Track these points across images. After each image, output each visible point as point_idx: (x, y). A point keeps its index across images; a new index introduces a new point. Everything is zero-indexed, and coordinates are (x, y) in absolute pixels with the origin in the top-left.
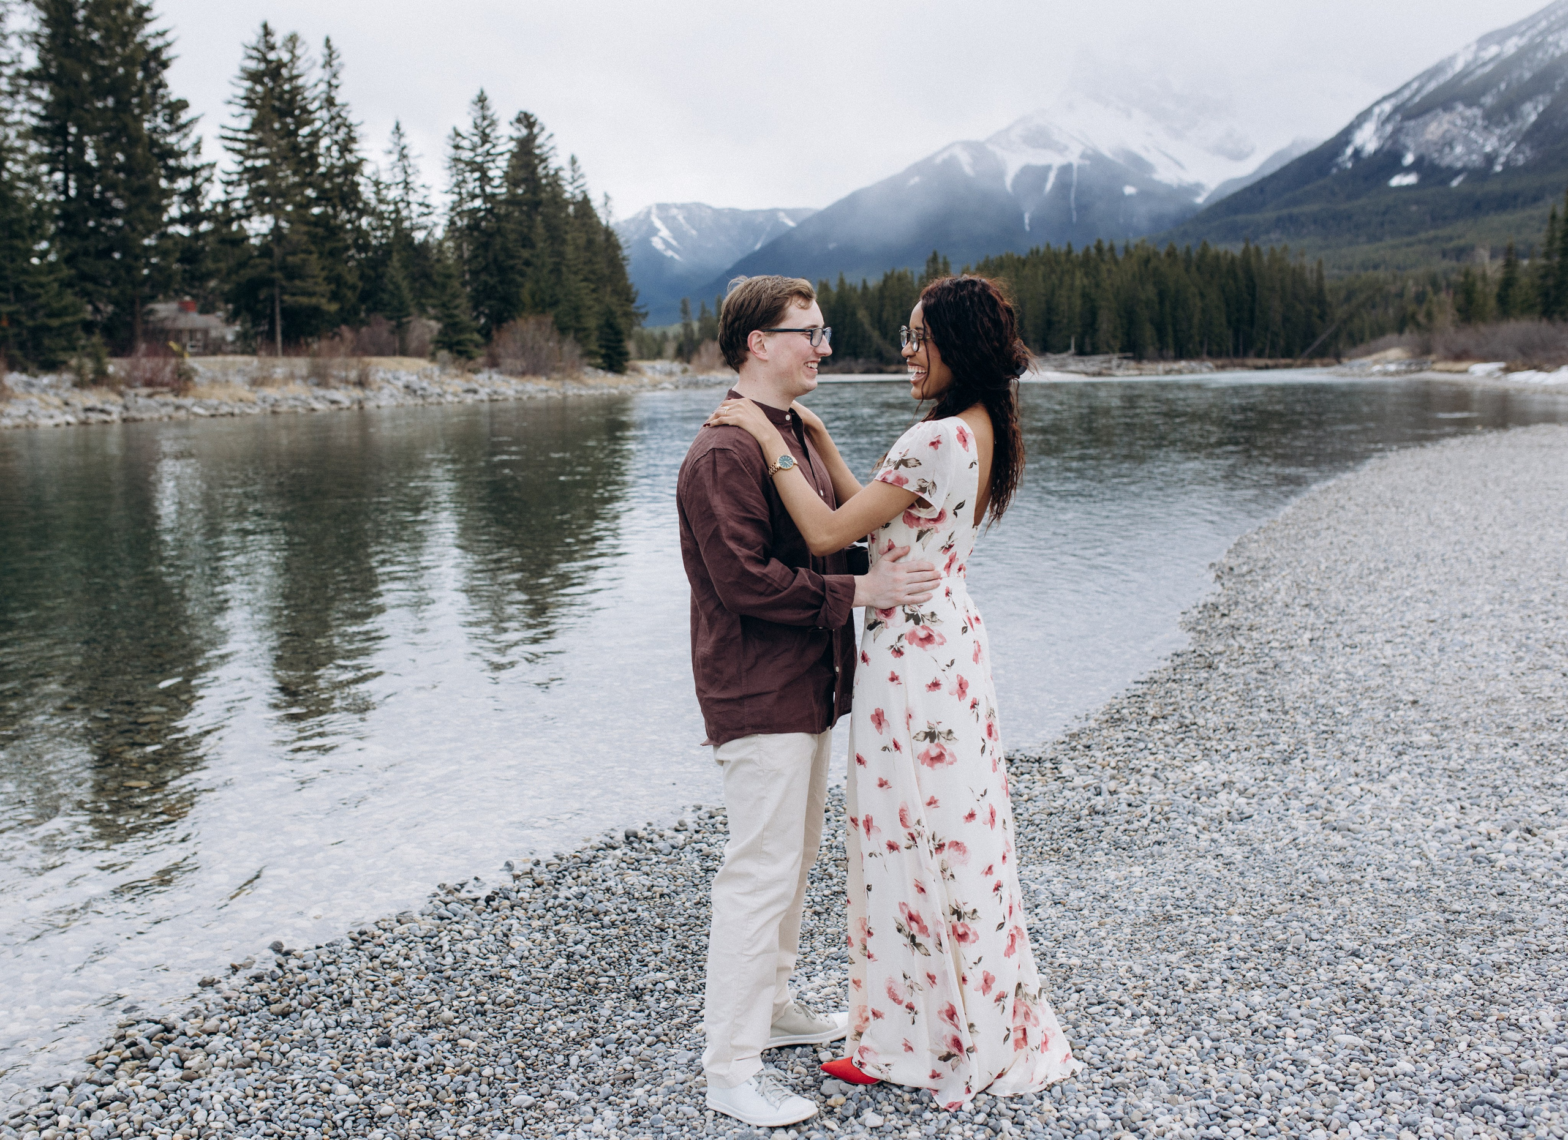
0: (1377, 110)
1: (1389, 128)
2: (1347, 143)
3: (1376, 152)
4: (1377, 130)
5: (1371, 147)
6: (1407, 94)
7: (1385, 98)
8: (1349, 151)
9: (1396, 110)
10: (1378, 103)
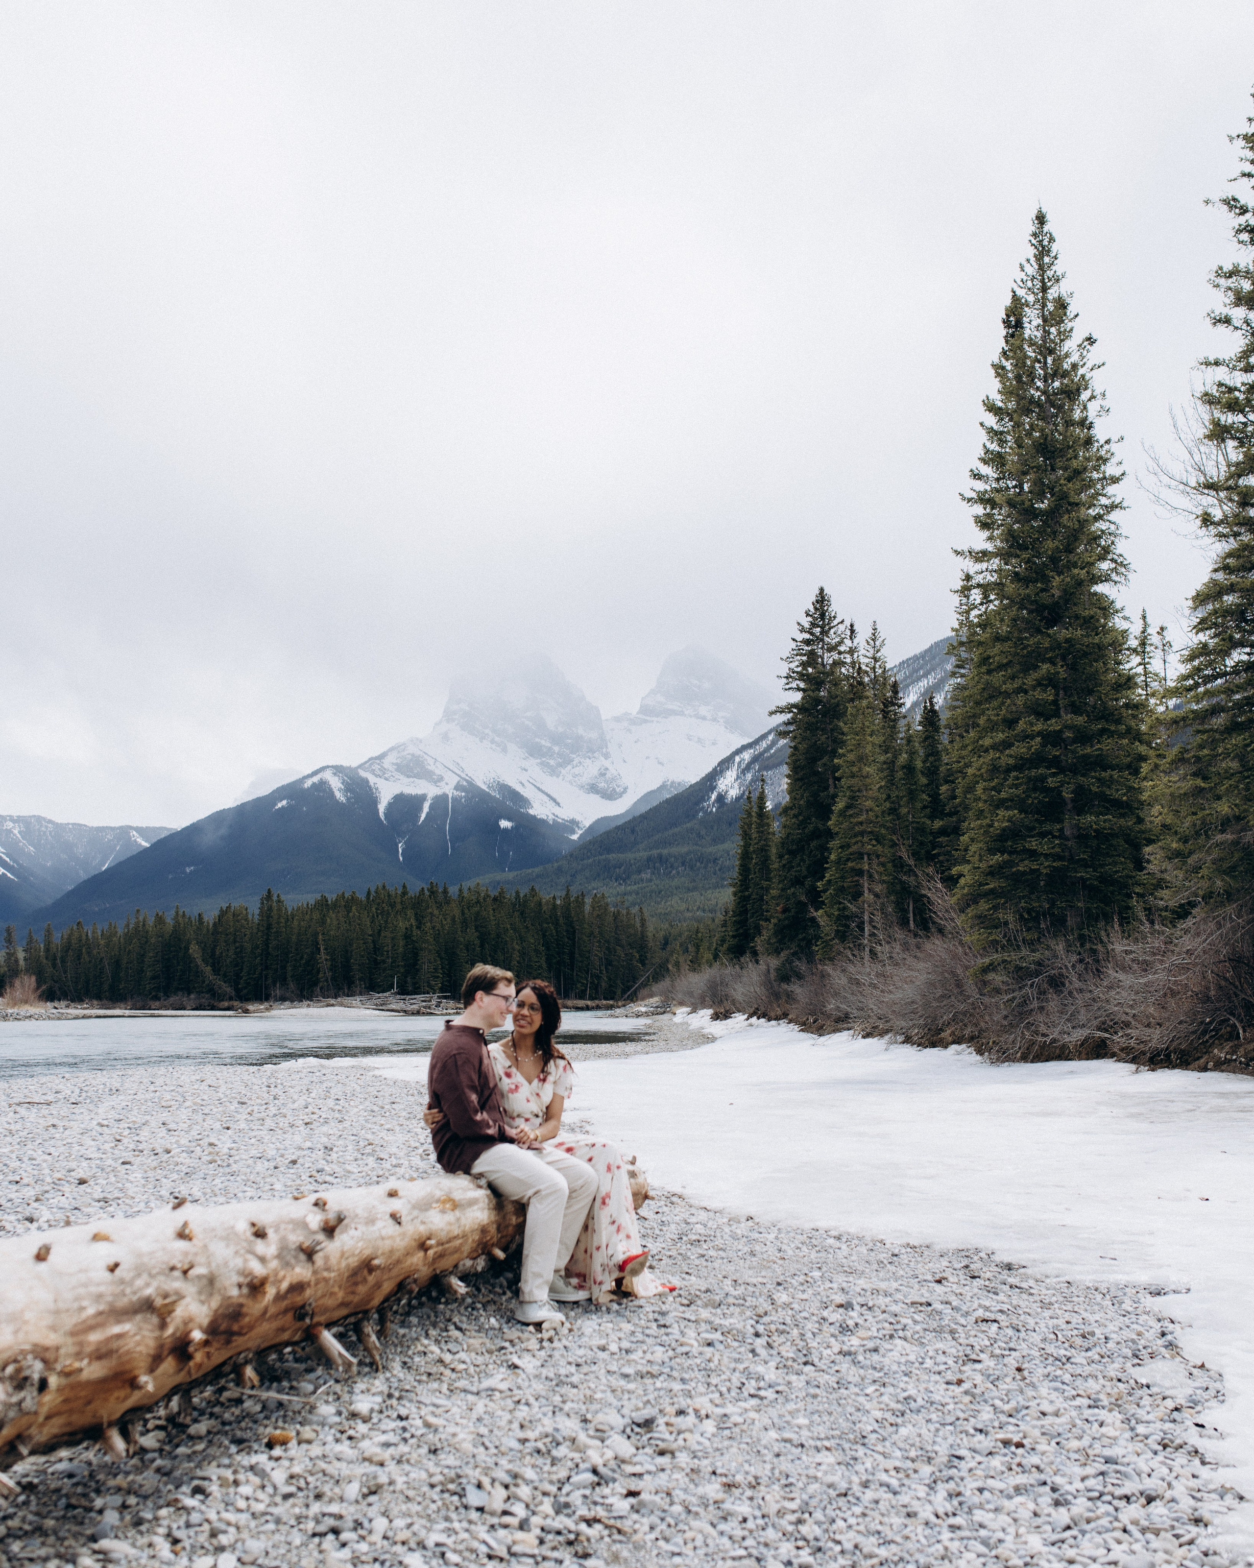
0: (737, 759)
1: (749, 776)
2: (713, 788)
3: (738, 799)
4: (738, 777)
5: (733, 793)
6: (764, 744)
7: (744, 748)
8: (714, 796)
9: (755, 759)
10: (738, 752)
